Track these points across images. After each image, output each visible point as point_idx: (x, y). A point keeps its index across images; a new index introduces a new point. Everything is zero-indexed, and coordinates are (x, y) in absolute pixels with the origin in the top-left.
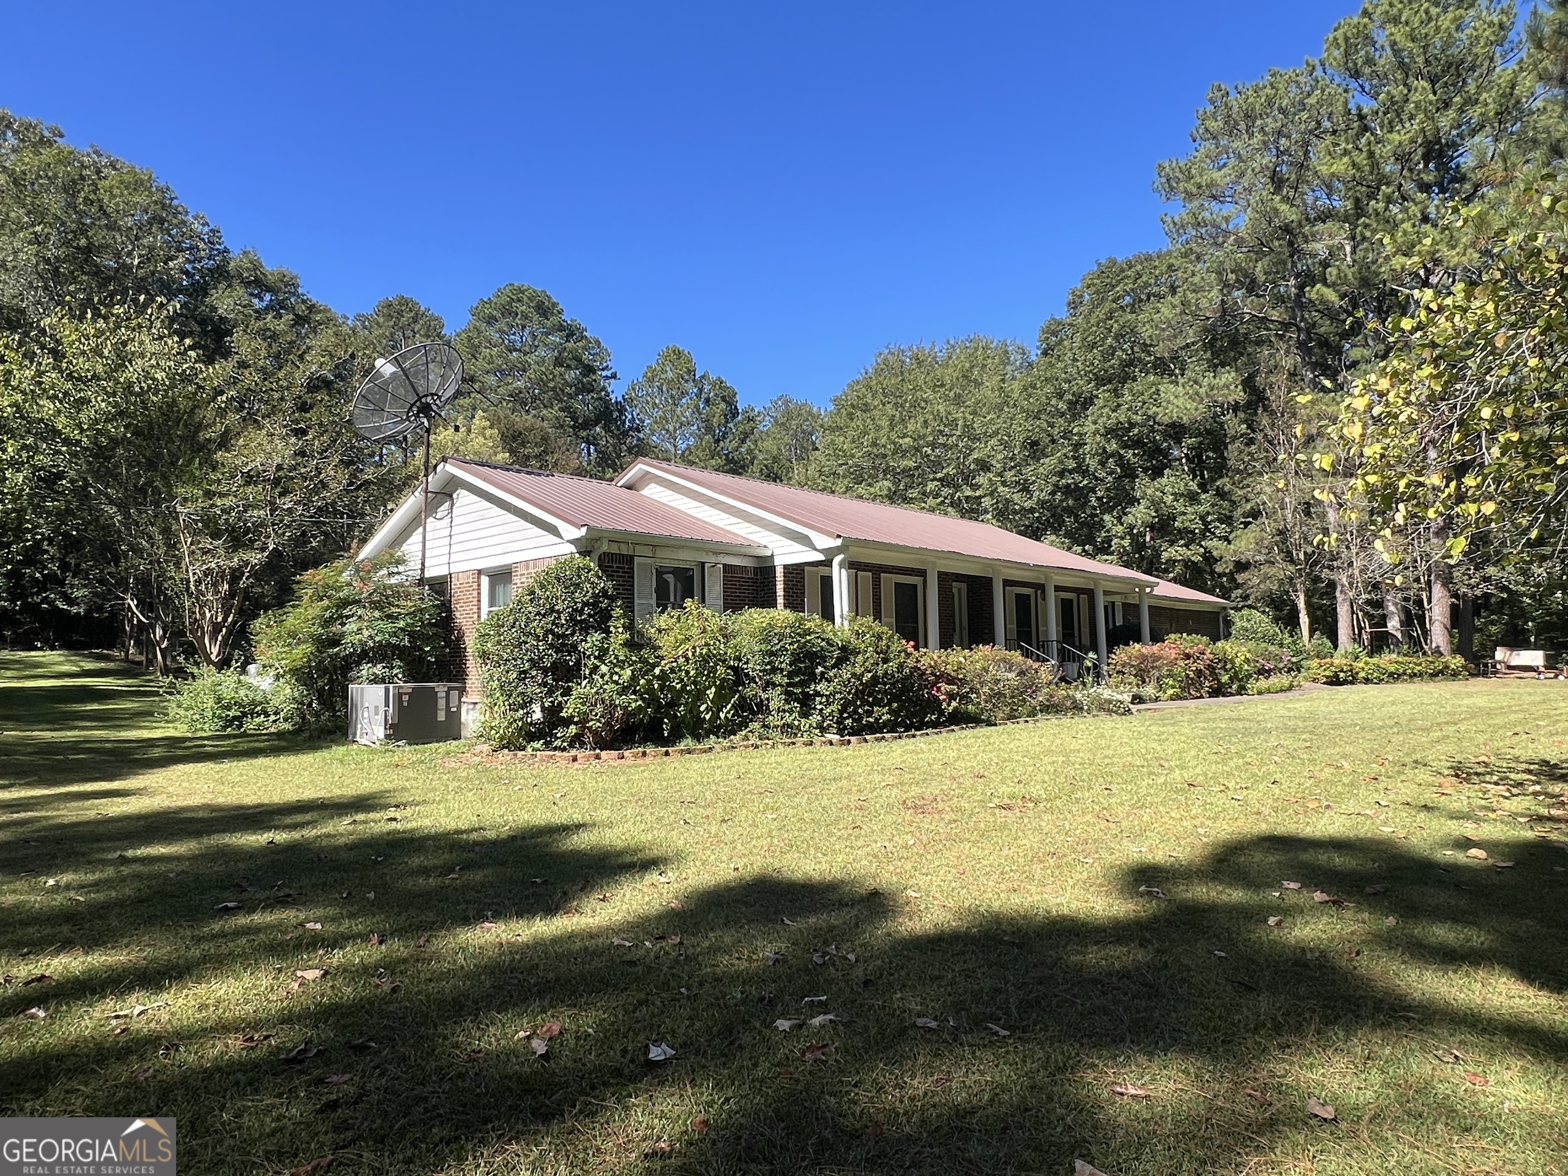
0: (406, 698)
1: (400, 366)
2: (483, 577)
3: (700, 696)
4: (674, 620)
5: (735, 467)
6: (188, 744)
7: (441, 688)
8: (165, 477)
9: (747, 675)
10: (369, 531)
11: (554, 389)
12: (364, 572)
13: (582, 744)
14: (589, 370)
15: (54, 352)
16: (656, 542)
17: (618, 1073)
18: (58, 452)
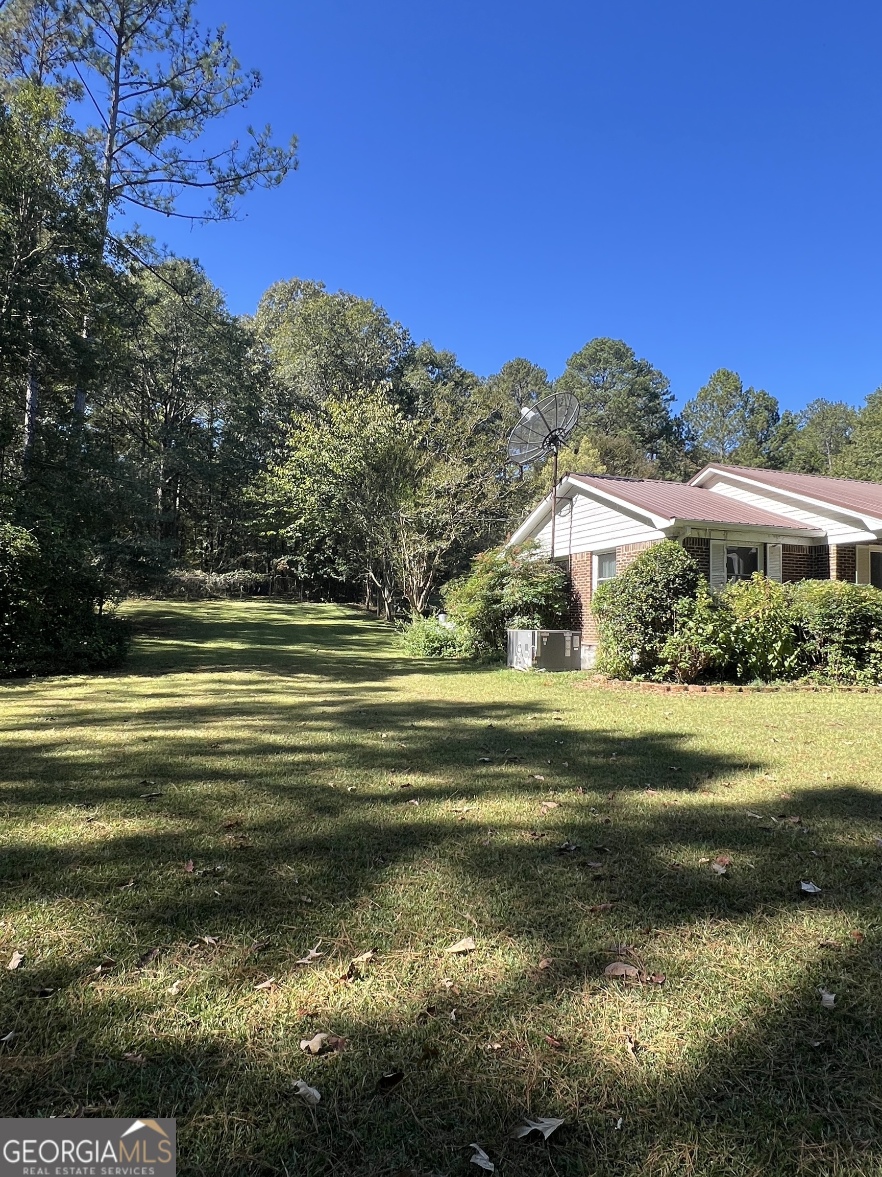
0: (545, 640)
1: (539, 410)
2: (594, 557)
3: (767, 647)
4: (743, 589)
5: (776, 463)
6: (414, 663)
7: (568, 634)
8: (392, 496)
9: (807, 633)
10: (514, 526)
11: (627, 414)
12: (512, 553)
13: (673, 679)
14: (654, 396)
15: (329, 422)
16: (728, 528)
17: (781, 894)
18: (331, 483)
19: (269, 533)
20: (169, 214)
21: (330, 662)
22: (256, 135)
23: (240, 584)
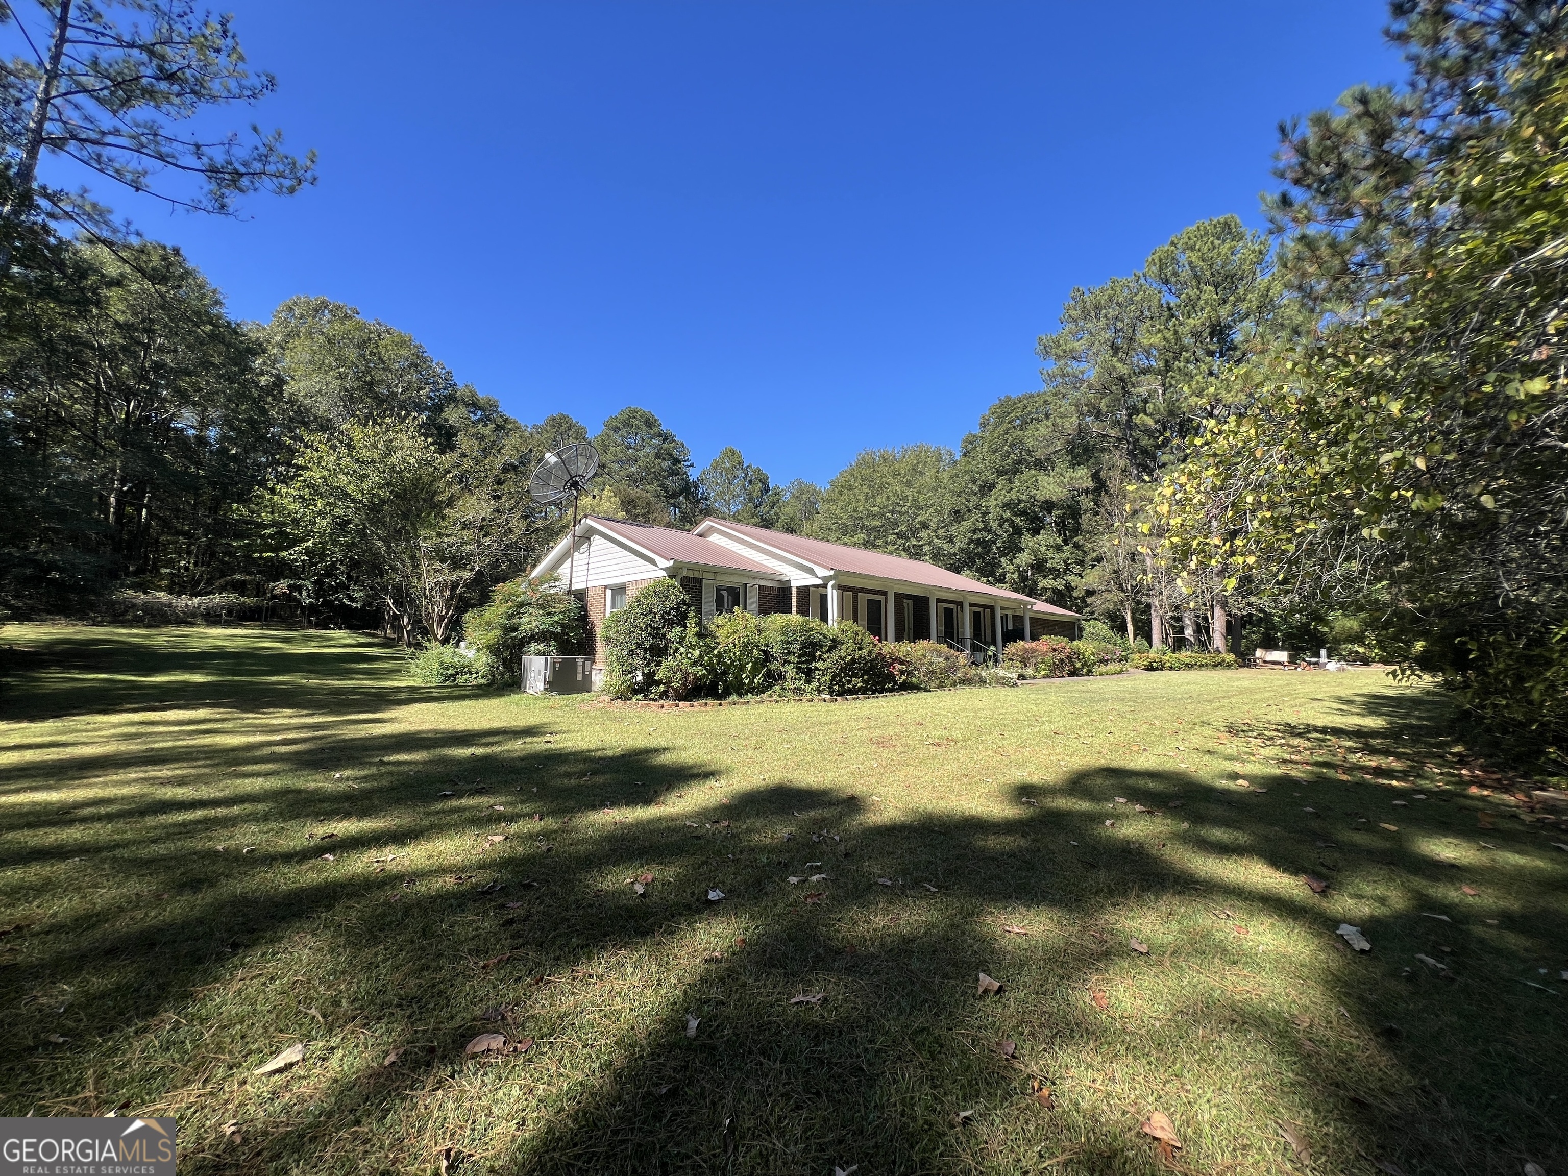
0: (558, 665)
1: (560, 458)
2: (608, 590)
3: (742, 668)
4: (727, 620)
5: (767, 524)
6: (422, 691)
7: (580, 659)
8: (413, 524)
9: (772, 656)
10: (538, 560)
11: (654, 473)
12: (534, 585)
13: (667, 697)
14: (677, 461)
15: (348, 446)
16: (717, 570)
17: (688, 907)
18: (348, 507)
19: (265, 555)
20: (138, 189)
21: (317, 693)
22: (262, 136)
23: (222, 608)
